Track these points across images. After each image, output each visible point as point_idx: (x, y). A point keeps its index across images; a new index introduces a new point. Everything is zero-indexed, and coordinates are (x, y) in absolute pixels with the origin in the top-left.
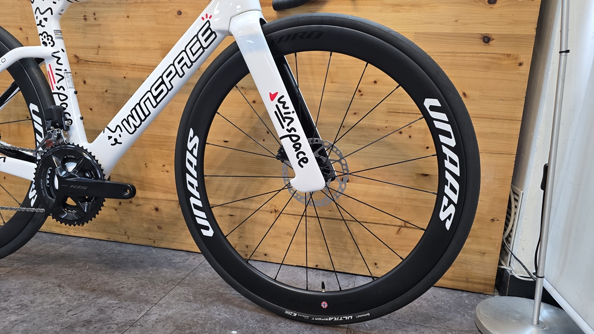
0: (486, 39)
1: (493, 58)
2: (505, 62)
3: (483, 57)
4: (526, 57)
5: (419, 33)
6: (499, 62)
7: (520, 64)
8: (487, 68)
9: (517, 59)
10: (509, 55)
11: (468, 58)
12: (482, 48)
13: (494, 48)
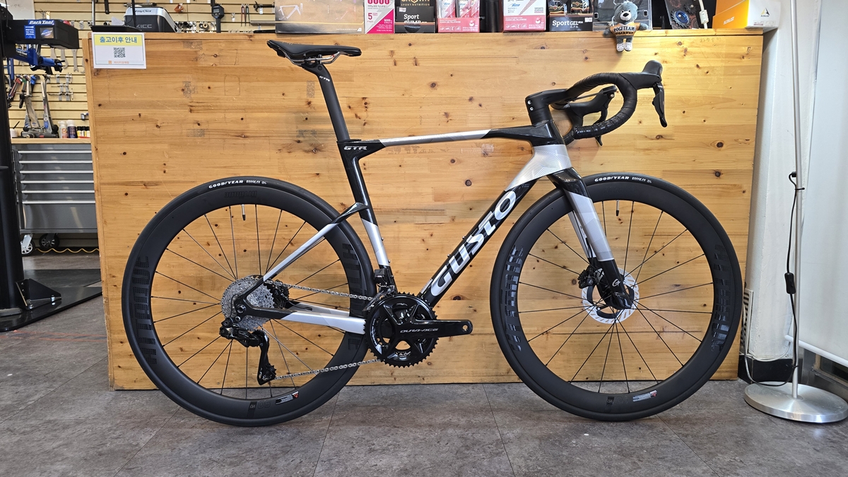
0: (717, 174)
1: (723, 188)
2: (733, 191)
3: (716, 188)
4: (747, 186)
5: (666, 171)
6: (728, 190)
7: (744, 192)
8: (720, 196)
9: (741, 188)
10: (735, 185)
11: (705, 189)
12: (715, 181)
13: (724, 180)
